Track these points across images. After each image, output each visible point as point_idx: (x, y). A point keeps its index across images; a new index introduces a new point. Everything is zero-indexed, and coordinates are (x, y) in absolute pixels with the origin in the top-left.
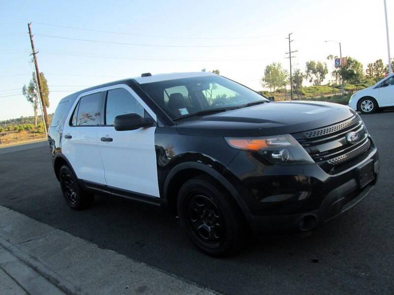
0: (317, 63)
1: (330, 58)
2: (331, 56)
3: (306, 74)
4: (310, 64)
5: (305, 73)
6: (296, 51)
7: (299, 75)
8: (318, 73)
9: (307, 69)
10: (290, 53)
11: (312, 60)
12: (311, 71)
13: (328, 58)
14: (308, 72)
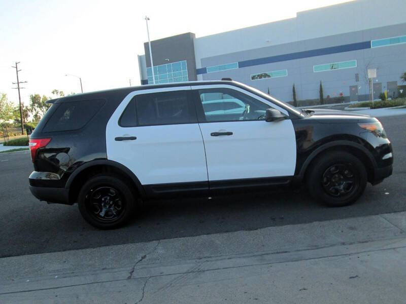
0: (42, 97)
1: (55, 93)
2: (56, 91)
3: (31, 108)
4: (35, 97)
5: (29, 107)
6: (25, 82)
7: (24, 108)
8: (44, 107)
9: (32, 103)
10: (18, 83)
11: (36, 94)
12: (36, 105)
13: (53, 93)
14: (33, 105)
